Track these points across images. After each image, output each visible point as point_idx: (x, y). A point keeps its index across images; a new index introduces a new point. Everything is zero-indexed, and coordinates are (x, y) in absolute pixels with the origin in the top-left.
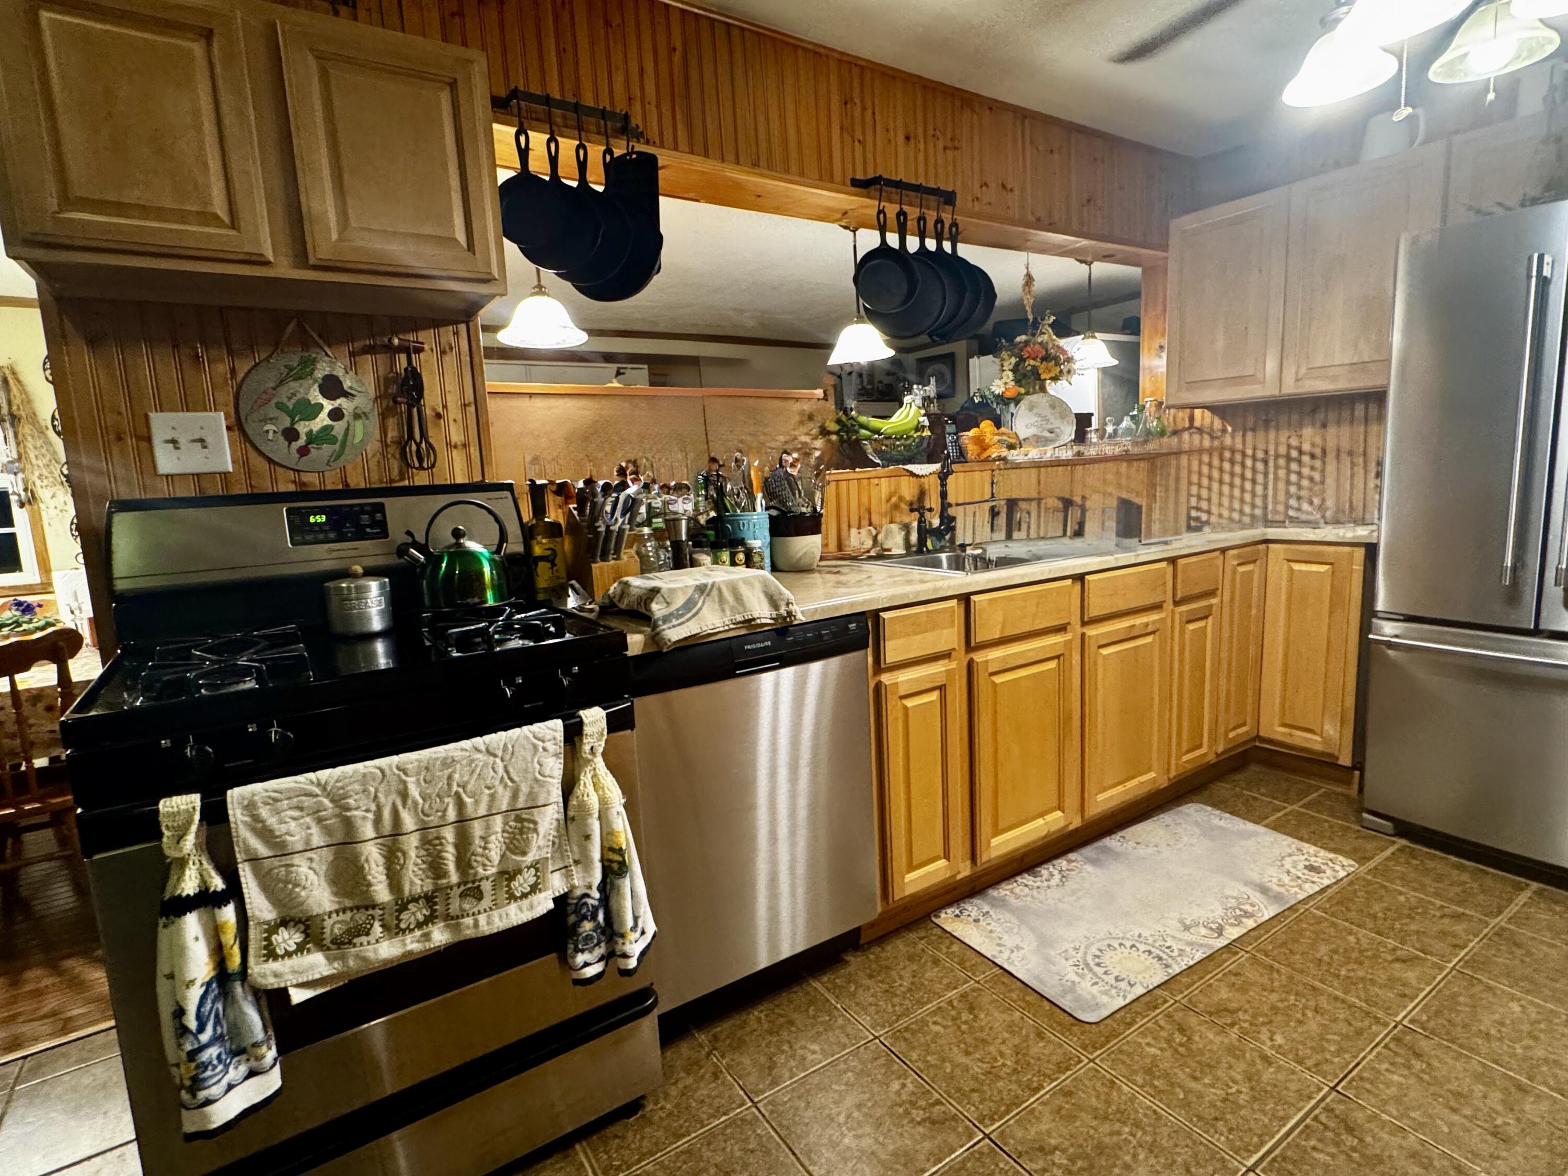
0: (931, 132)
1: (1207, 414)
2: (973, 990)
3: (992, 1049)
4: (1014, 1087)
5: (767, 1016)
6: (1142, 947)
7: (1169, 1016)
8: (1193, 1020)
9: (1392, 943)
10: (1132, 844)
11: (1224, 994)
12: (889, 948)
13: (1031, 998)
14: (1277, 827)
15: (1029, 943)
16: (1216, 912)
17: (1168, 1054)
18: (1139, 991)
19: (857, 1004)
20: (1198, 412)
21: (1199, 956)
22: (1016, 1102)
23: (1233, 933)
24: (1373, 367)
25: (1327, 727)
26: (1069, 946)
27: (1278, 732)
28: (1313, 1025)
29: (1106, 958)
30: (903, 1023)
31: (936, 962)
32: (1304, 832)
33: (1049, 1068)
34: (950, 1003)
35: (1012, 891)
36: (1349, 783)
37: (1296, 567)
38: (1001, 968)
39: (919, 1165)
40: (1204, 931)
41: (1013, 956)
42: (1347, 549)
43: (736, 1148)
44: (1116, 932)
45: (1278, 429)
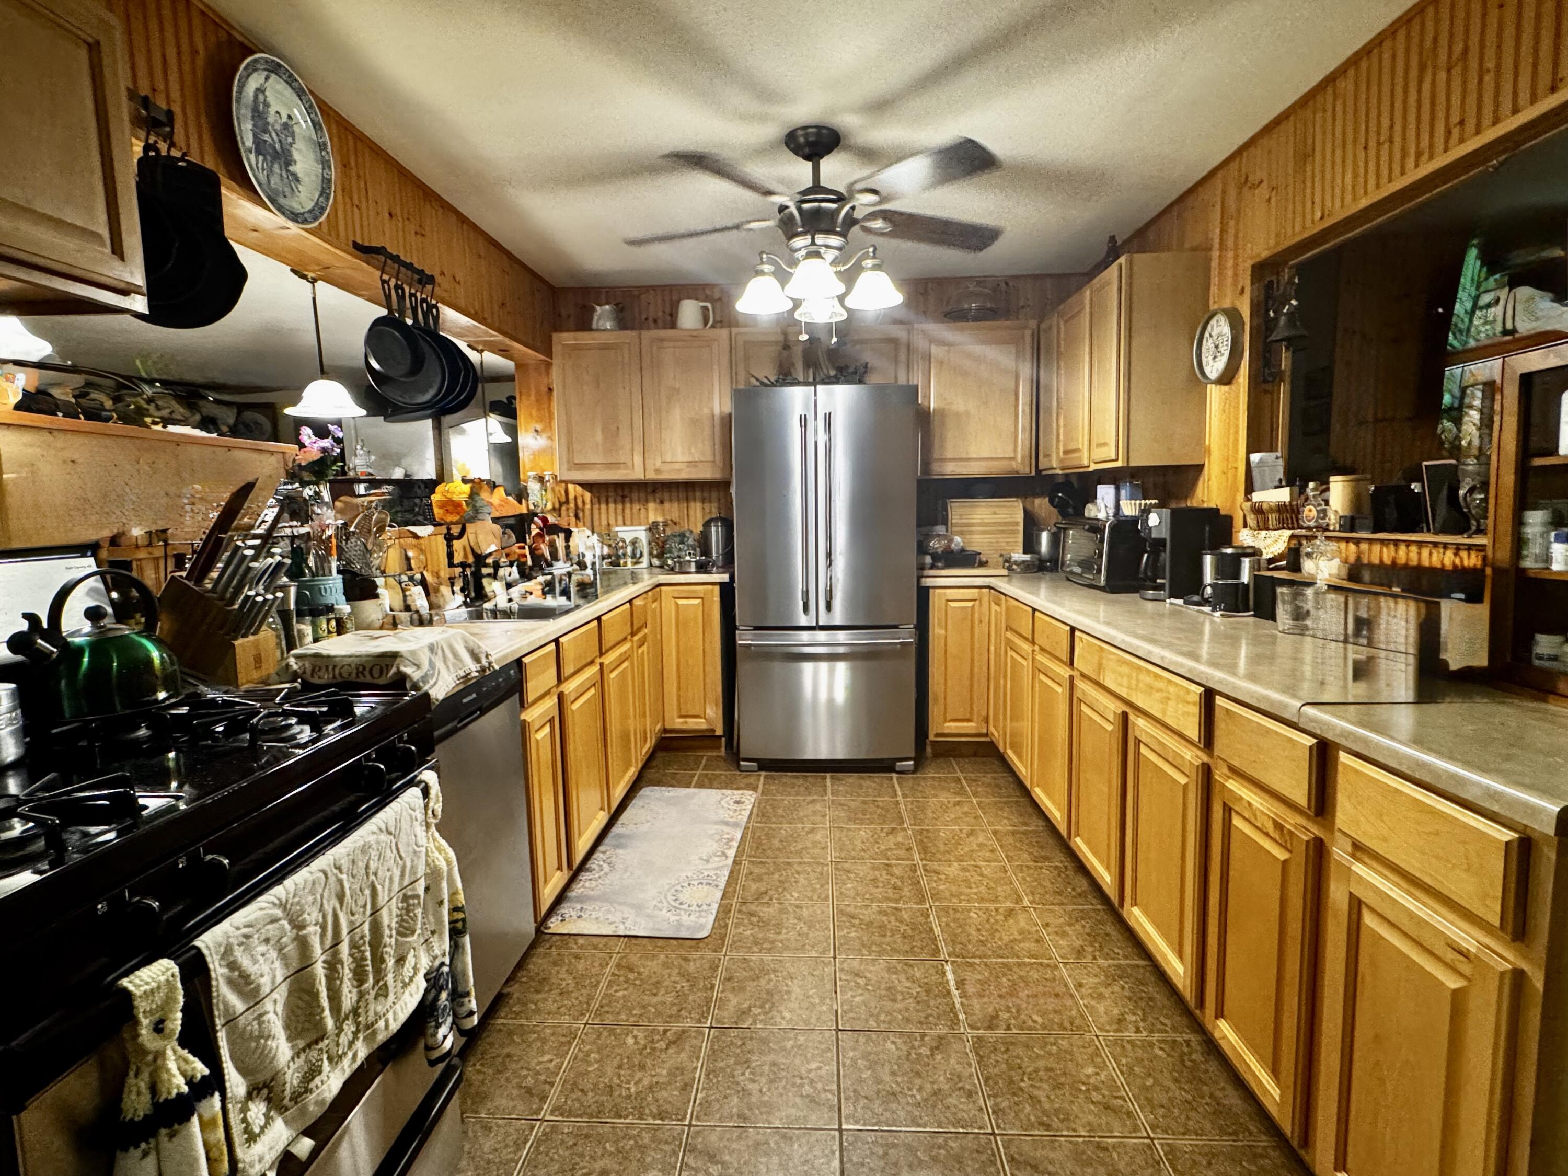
0: (406, 215)
1: (579, 488)
2: (621, 958)
3: (666, 983)
4: (699, 994)
5: (482, 1065)
6: (695, 883)
7: (740, 911)
8: (753, 908)
9: (800, 826)
10: (632, 826)
11: (754, 887)
12: (531, 967)
13: (660, 943)
14: (700, 785)
15: (629, 913)
16: (711, 847)
17: (756, 929)
18: (715, 906)
19: (549, 1014)
20: (571, 486)
21: (727, 873)
22: (708, 1001)
23: (732, 853)
24: (701, 465)
25: (708, 711)
26: (654, 902)
27: (678, 723)
28: (802, 879)
29: (682, 897)
30: (595, 1005)
31: (577, 957)
32: (716, 784)
33: (707, 973)
34: (613, 974)
35: (583, 886)
36: (719, 747)
37: (680, 602)
38: (625, 936)
39: (690, 1068)
40: (717, 859)
41: (627, 924)
42: (710, 587)
43: (561, 1152)
44: (673, 881)
45: (631, 503)
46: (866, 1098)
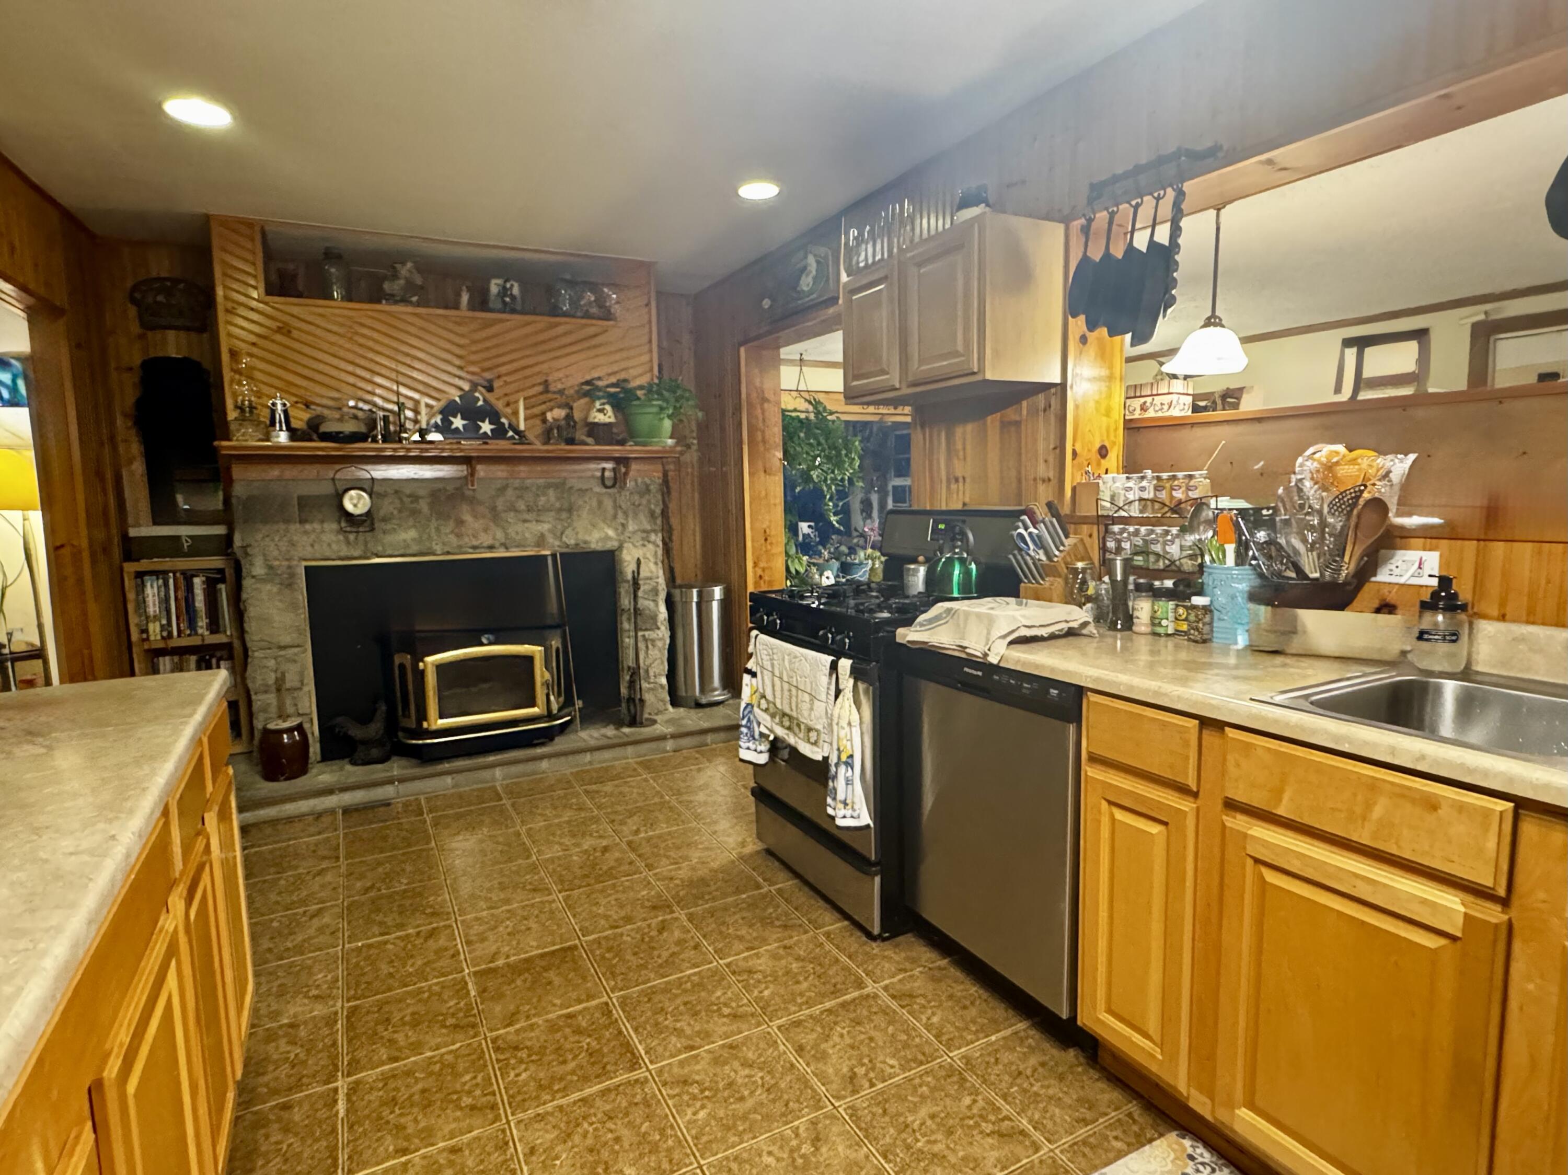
46: (636, 1104)
